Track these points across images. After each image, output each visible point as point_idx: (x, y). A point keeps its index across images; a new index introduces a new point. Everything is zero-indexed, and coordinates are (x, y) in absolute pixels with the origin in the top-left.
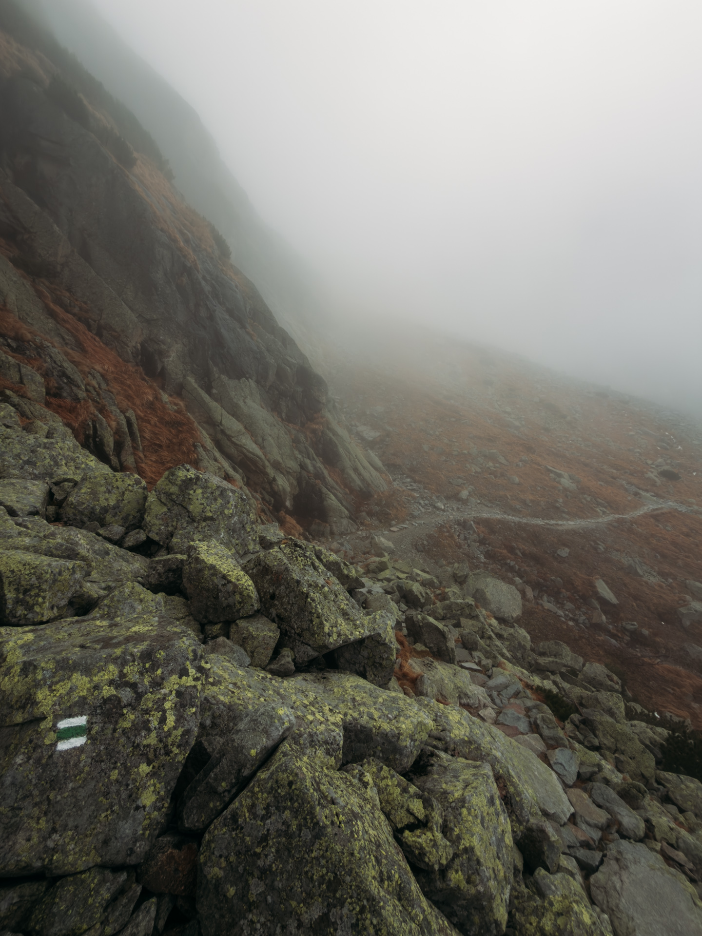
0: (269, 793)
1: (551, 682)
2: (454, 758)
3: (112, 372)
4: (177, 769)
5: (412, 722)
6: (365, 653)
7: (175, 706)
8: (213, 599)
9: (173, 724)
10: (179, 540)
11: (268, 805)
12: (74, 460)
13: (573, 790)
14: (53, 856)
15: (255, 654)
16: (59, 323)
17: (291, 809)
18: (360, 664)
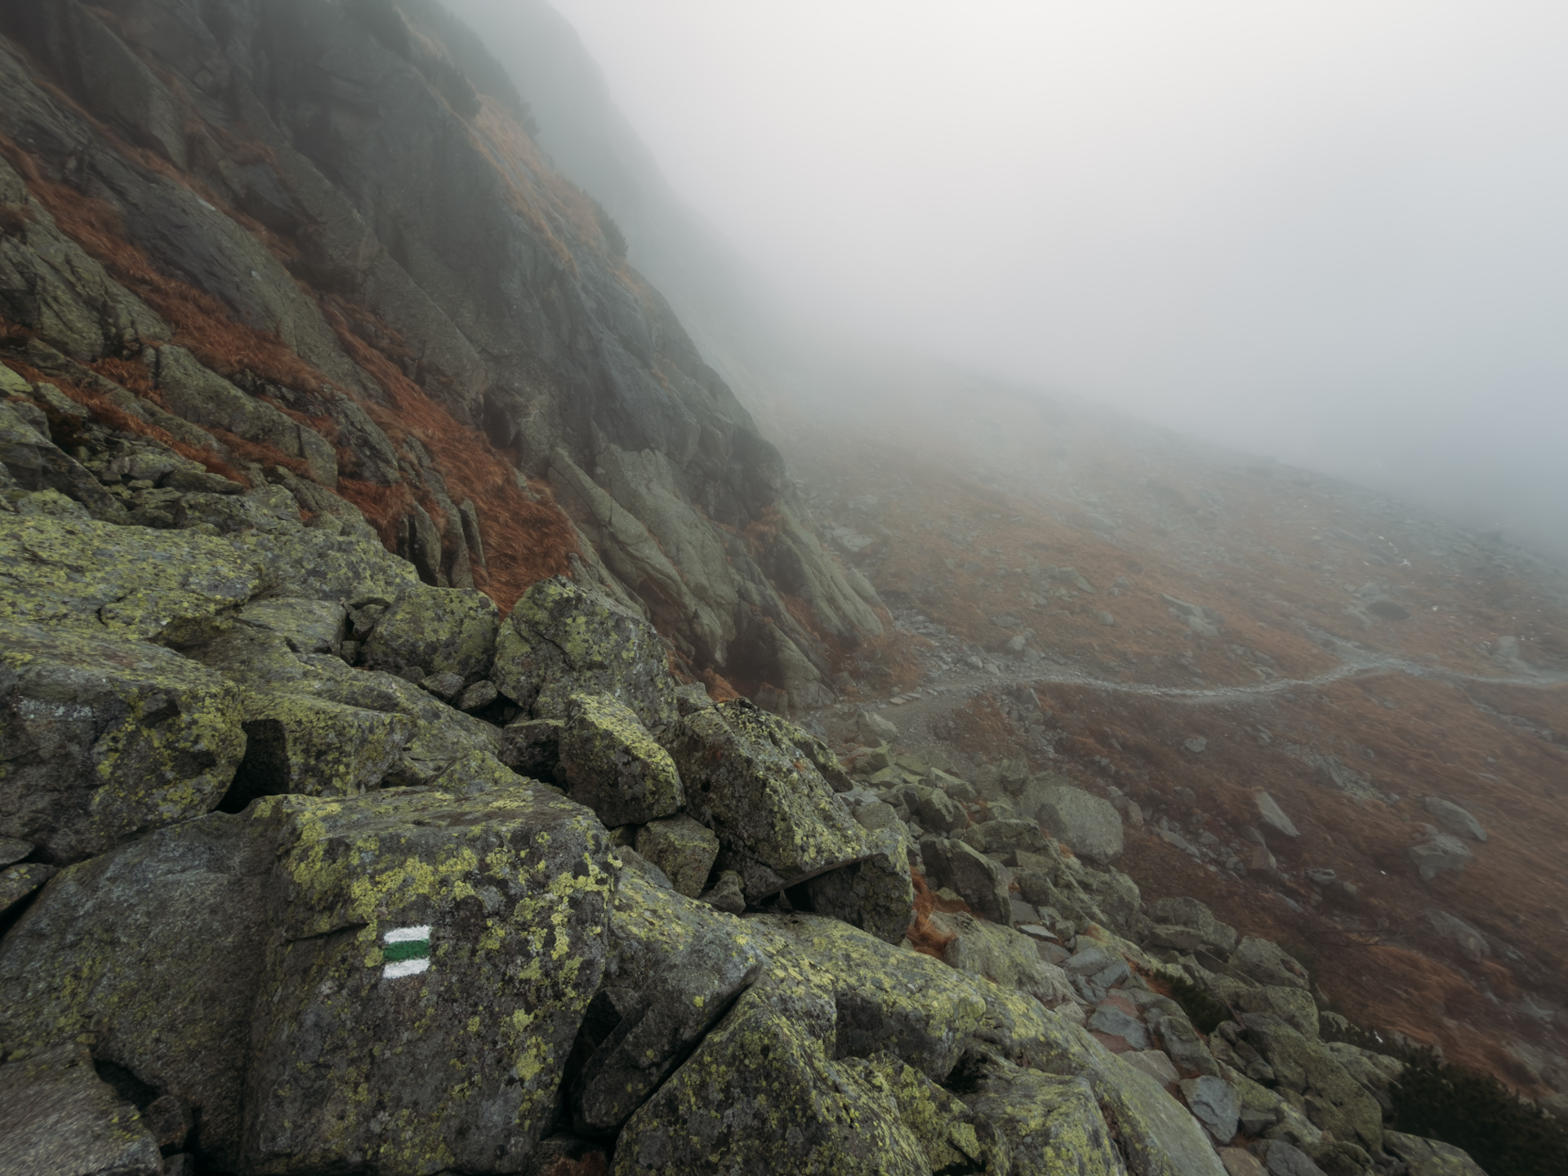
0: (729, 1065)
1: (1179, 967)
2: (1023, 1069)
3: (440, 441)
4: (574, 1023)
5: (949, 999)
6: (860, 889)
7: (569, 921)
8: (608, 788)
9: (566, 949)
10: (549, 699)
11: (729, 1085)
12: (383, 570)
13: (1231, 1150)
14: (379, 1146)
15: (679, 877)
16: (357, 363)
17: (768, 1092)
18: (851, 907)
